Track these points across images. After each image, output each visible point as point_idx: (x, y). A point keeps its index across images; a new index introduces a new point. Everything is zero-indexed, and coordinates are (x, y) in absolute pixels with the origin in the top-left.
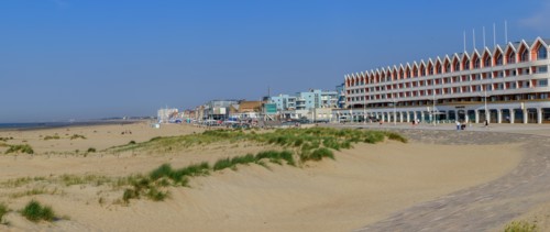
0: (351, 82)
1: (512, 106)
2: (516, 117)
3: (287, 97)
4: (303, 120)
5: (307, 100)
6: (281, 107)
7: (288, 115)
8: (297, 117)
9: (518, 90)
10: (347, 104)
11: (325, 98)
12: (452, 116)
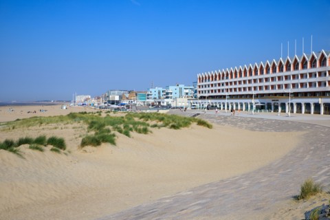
0: (202, 80)
1: (312, 101)
2: (315, 109)
3: (161, 89)
4: (169, 106)
5: (174, 92)
6: (157, 96)
7: (159, 103)
8: (165, 104)
9: (317, 89)
10: (199, 95)
11: (187, 91)
12: (269, 107)
